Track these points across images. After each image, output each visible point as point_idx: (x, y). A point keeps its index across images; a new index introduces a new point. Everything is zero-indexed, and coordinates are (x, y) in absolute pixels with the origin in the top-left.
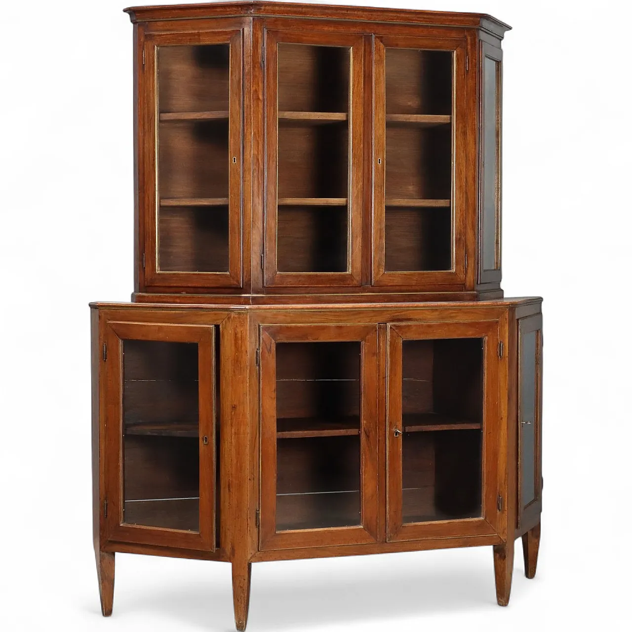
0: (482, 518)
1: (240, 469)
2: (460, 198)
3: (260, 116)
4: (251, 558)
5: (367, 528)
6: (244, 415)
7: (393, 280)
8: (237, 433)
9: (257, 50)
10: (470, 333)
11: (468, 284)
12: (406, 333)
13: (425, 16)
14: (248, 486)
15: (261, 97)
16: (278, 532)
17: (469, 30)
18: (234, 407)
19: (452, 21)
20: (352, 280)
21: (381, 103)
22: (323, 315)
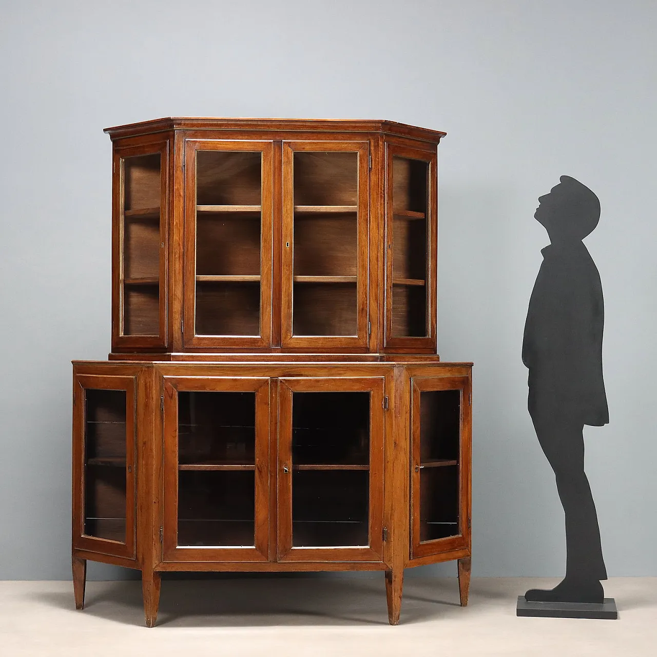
0: (368, 547)
1: (148, 493)
2: (363, 275)
3: (181, 210)
4: (156, 567)
5: (259, 548)
6: (151, 450)
7: (300, 343)
8: (147, 464)
9: (179, 157)
10: (356, 388)
11: (371, 347)
12: (295, 386)
13: (330, 124)
14: (154, 508)
15: (182, 194)
16: (178, 547)
17: (371, 134)
18: (145, 443)
19: (355, 127)
20: (262, 343)
21: (289, 197)
22: (221, 370)
